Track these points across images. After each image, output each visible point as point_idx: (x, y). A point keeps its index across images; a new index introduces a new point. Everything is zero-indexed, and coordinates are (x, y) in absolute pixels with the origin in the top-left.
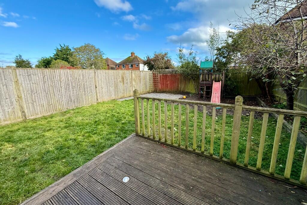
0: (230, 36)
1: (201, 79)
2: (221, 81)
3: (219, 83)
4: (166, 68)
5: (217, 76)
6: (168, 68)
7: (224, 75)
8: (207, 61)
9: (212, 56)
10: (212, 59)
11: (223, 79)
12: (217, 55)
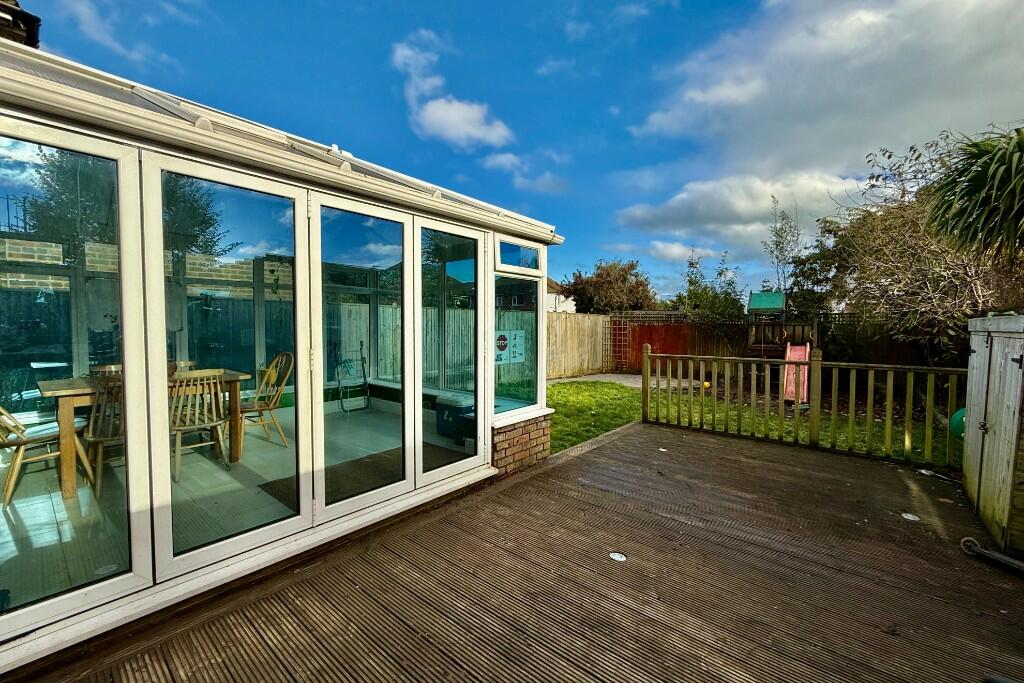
0: (830, 232)
1: (752, 339)
2: (808, 344)
3: (803, 347)
4: (635, 307)
5: (799, 330)
6: (641, 308)
7: (815, 327)
8: (768, 291)
9: (782, 279)
10: (782, 287)
11: (815, 339)
12: (797, 277)
